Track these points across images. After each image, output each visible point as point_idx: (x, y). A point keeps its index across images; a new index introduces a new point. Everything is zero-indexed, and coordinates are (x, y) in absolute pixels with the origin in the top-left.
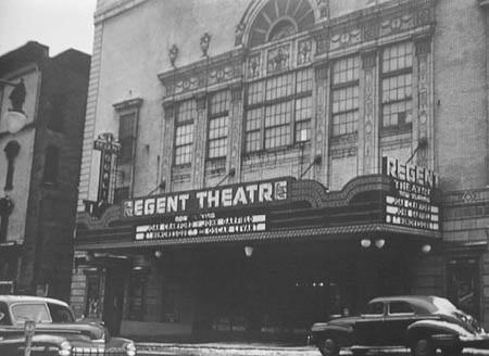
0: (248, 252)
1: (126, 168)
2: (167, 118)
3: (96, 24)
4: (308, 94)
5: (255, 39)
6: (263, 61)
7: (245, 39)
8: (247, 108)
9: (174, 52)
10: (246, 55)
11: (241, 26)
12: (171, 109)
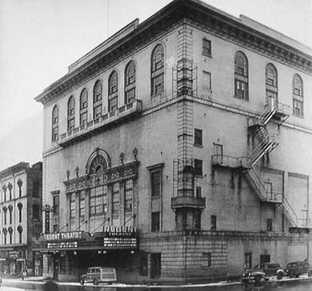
0: (75, 253)
1: (56, 217)
2: (67, 199)
3: (44, 157)
4: (106, 195)
5: (91, 172)
6: (93, 180)
7: (88, 171)
8: (90, 198)
9: (68, 173)
10: (88, 178)
11: (87, 166)
12: (69, 195)
